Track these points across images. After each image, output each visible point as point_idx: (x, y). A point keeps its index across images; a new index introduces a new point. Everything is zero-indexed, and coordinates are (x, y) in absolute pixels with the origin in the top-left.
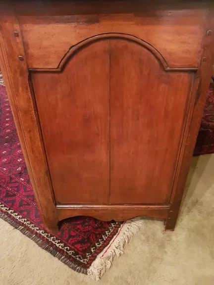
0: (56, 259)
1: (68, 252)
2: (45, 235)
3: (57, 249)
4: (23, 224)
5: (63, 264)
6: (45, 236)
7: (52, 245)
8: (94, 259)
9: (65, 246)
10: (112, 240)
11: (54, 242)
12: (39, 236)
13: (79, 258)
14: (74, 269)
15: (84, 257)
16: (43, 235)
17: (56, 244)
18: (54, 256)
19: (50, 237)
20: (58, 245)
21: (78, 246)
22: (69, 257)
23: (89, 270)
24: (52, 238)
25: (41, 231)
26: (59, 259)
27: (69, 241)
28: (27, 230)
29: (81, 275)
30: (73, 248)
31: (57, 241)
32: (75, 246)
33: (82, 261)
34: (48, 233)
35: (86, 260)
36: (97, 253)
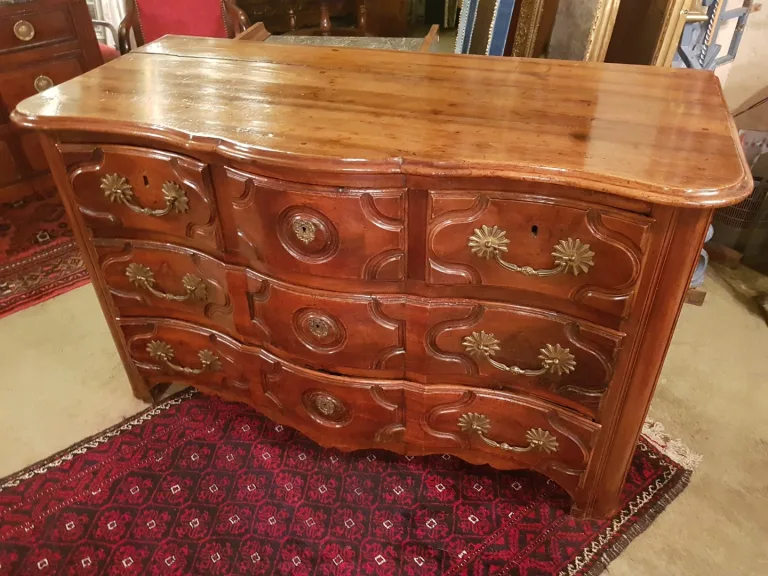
0: (669, 508)
1: (658, 487)
3: (652, 503)
4: (599, 554)
5: (676, 499)
6: (626, 518)
7: (646, 508)
8: (668, 458)
9: (647, 490)
11: (640, 506)
12: (625, 529)
13: (668, 474)
14: (685, 485)
15: (667, 468)
16: (623, 522)
17: (643, 502)
18: (664, 509)
19: (629, 510)
20: (646, 501)
21: (647, 474)
22: (666, 489)
23: (686, 467)
24: (631, 507)
25: (615, 523)
26: (669, 503)
27: (639, 483)
28: (611, 547)
29: (693, 479)
30: (650, 480)
31: (639, 501)
32: (647, 476)
33: (673, 473)
34: (620, 513)
35: (671, 467)
36: (657, 453)
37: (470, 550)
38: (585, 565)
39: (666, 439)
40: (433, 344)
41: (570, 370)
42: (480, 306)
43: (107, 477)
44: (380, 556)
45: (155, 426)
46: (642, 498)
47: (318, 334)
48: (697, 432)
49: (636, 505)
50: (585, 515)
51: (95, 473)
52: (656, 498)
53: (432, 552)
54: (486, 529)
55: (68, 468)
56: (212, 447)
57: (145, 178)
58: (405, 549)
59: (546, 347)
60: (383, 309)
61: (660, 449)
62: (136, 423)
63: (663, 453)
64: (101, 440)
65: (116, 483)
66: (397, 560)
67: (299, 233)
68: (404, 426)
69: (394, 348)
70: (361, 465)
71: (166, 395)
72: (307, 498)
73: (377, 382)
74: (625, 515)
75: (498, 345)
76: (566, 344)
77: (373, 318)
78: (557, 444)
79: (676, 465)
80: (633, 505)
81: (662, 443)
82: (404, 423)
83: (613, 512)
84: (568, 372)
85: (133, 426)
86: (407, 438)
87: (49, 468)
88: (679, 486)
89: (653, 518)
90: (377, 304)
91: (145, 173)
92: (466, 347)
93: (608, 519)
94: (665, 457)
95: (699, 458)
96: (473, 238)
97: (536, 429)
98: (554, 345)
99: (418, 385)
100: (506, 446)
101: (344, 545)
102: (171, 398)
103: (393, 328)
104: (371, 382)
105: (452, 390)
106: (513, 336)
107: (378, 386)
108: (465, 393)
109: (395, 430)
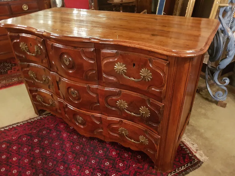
0: (191, 173)
1: (189, 165)
3: (185, 170)
5: (195, 171)
6: (174, 174)
7: (182, 171)
8: (196, 156)
9: (184, 166)
10: (187, 146)
11: (180, 170)
13: (194, 162)
14: (199, 166)
15: (194, 160)
16: (172, 175)
17: (182, 169)
18: (189, 173)
19: (176, 171)
20: (183, 169)
21: (186, 160)
22: (192, 166)
23: (201, 160)
24: (177, 170)
25: (169, 175)
26: (191, 171)
27: (182, 163)
29: (203, 165)
30: (187, 163)
31: (180, 169)
32: (186, 161)
33: (196, 161)
34: (172, 172)
35: (196, 160)
36: (193, 154)
37: (117, 174)
39: (197, 150)
40: (107, 103)
41: (149, 116)
42: (121, 91)
43: (19, 134)
44: (87, 171)
45: (37, 122)
46: (181, 168)
47: (74, 96)
48: (210, 149)
49: (179, 170)
50: (159, 170)
51: (16, 132)
52: (187, 169)
53: (104, 172)
54: (124, 169)
55: (10, 130)
56: (50, 130)
57: (31, 44)
58: (96, 170)
59: (141, 107)
60: (91, 89)
61: (194, 153)
62: (32, 120)
63: (195, 154)
64: (21, 123)
65: (20, 136)
66: (92, 173)
67: (65, 62)
68: (103, 130)
69: (96, 103)
70: (92, 142)
71: (44, 114)
72: (72, 150)
74: (174, 173)
75: (127, 105)
76: (147, 107)
77: (88, 92)
78: (148, 142)
79: (198, 159)
80: (178, 170)
81: (195, 151)
82: (102, 129)
83: (170, 171)
84: (148, 116)
85: (31, 121)
86: (104, 134)
87: (5, 129)
88: (197, 166)
90: (89, 87)
92: (117, 105)
93: (167, 173)
94: (195, 156)
95: (207, 158)
96: (115, 66)
97: (142, 136)
98: (143, 107)
99: (105, 116)
100: (133, 141)
101: (77, 165)
102: (44, 115)
103: (95, 96)
104: (92, 113)
105: (116, 119)
106: (132, 103)
107: (93, 115)
108: (120, 121)
109: (100, 131)
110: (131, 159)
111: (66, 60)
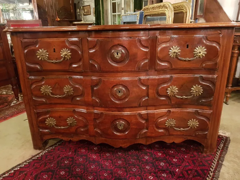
1: (223, 142)
2: (219, 152)
3: (224, 146)
4: (218, 161)
5: (230, 144)
9: (221, 143)
11: (222, 147)
12: (221, 153)
13: (224, 139)
14: (230, 140)
18: (228, 147)
19: (219, 149)
22: (226, 142)
23: (227, 136)
26: (228, 145)
28: (220, 159)
30: (220, 141)
34: (217, 150)
35: (223, 137)
37: (179, 168)
38: (216, 165)
40: (158, 93)
41: (201, 93)
42: (172, 76)
43: (31, 175)
44: (150, 177)
45: (47, 156)
46: (221, 145)
47: (120, 95)
49: (220, 147)
50: (208, 152)
51: (26, 174)
52: (224, 144)
53: (167, 172)
54: (181, 162)
55: (13, 175)
56: (73, 158)
57: (54, 49)
58: (158, 173)
59: (193, 87)
60: (142, 81)
62: (38, 156)
64: (25, 163)
65: (36, 176)
66: (157, 176)
67: (116, 55)
68: (147, 129)
69: (144, 97)
70: (130, 153)
72: (115, 166)
73: (139, 112)
75: (178, 90)
76: (199, 84)
77: (139, 85)
78: (199, 123)
79: (225, 136)
83: (215, 150)
84: (200, 94)
85: (37, 157)
87: (3, 177)
88: (228, 141)
89: (227, 149)
90: (140, 79)
91: (54, 48)
92: (168, 92)
93: (215, 152)
94: (221, 135)
95: (229, 133)
96: (170, 51)
97: (191, 120)
98: (195, 86)
99: (152, 111)
100: (182, 129)
101: (135, 176)
102: (50, 147)
103: (145, 89)
104: (137, 112)
105: (164, 111)
106: (182, 86)
107: (139, 113)
108: (167, 111)
109: (144, 132)
110: (179, 153)
111: (117, 53)
